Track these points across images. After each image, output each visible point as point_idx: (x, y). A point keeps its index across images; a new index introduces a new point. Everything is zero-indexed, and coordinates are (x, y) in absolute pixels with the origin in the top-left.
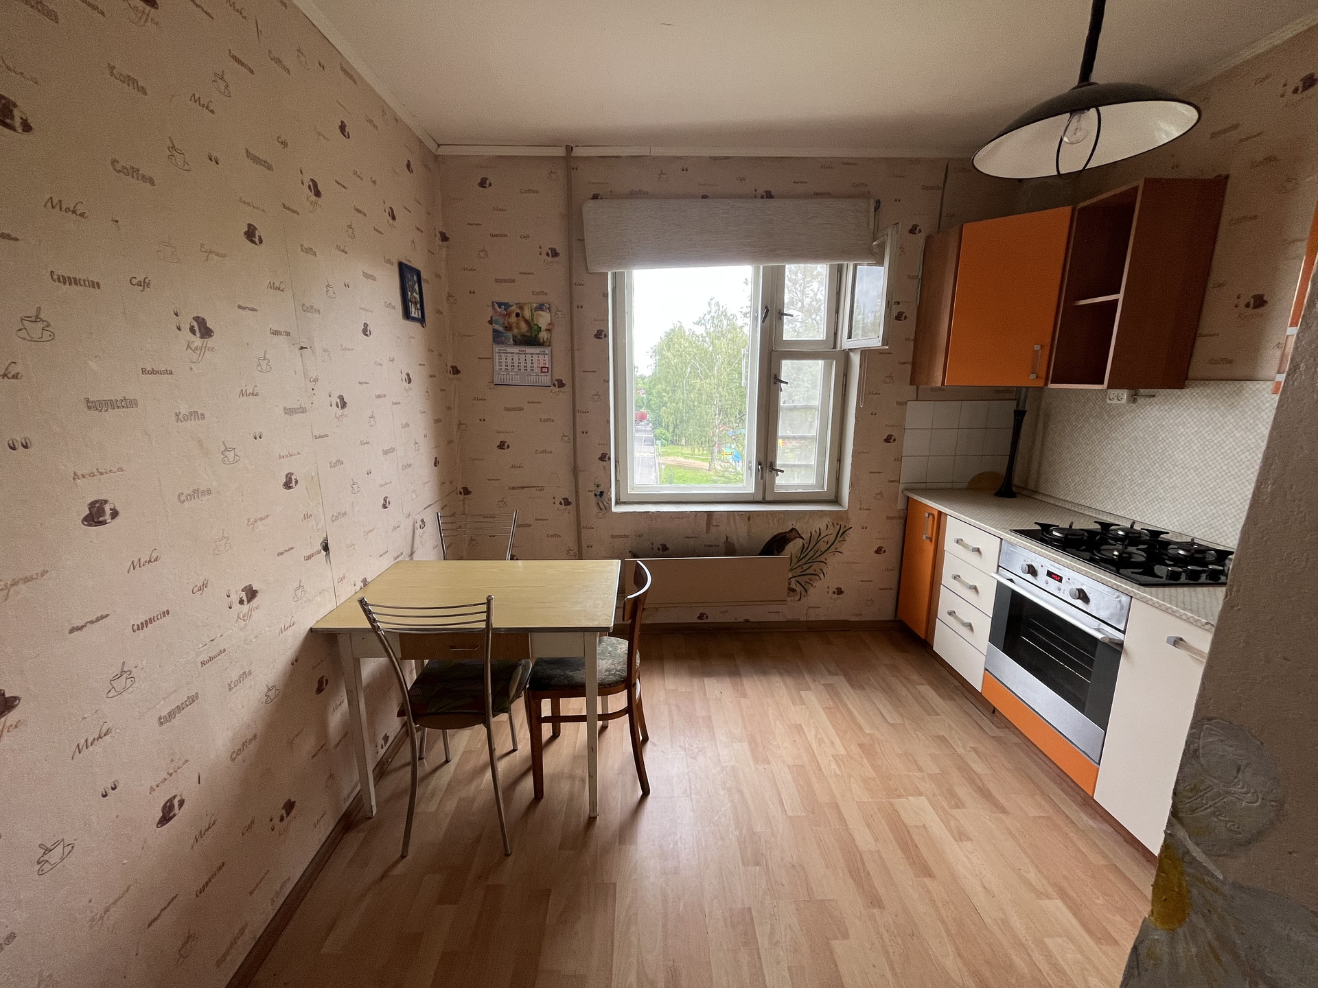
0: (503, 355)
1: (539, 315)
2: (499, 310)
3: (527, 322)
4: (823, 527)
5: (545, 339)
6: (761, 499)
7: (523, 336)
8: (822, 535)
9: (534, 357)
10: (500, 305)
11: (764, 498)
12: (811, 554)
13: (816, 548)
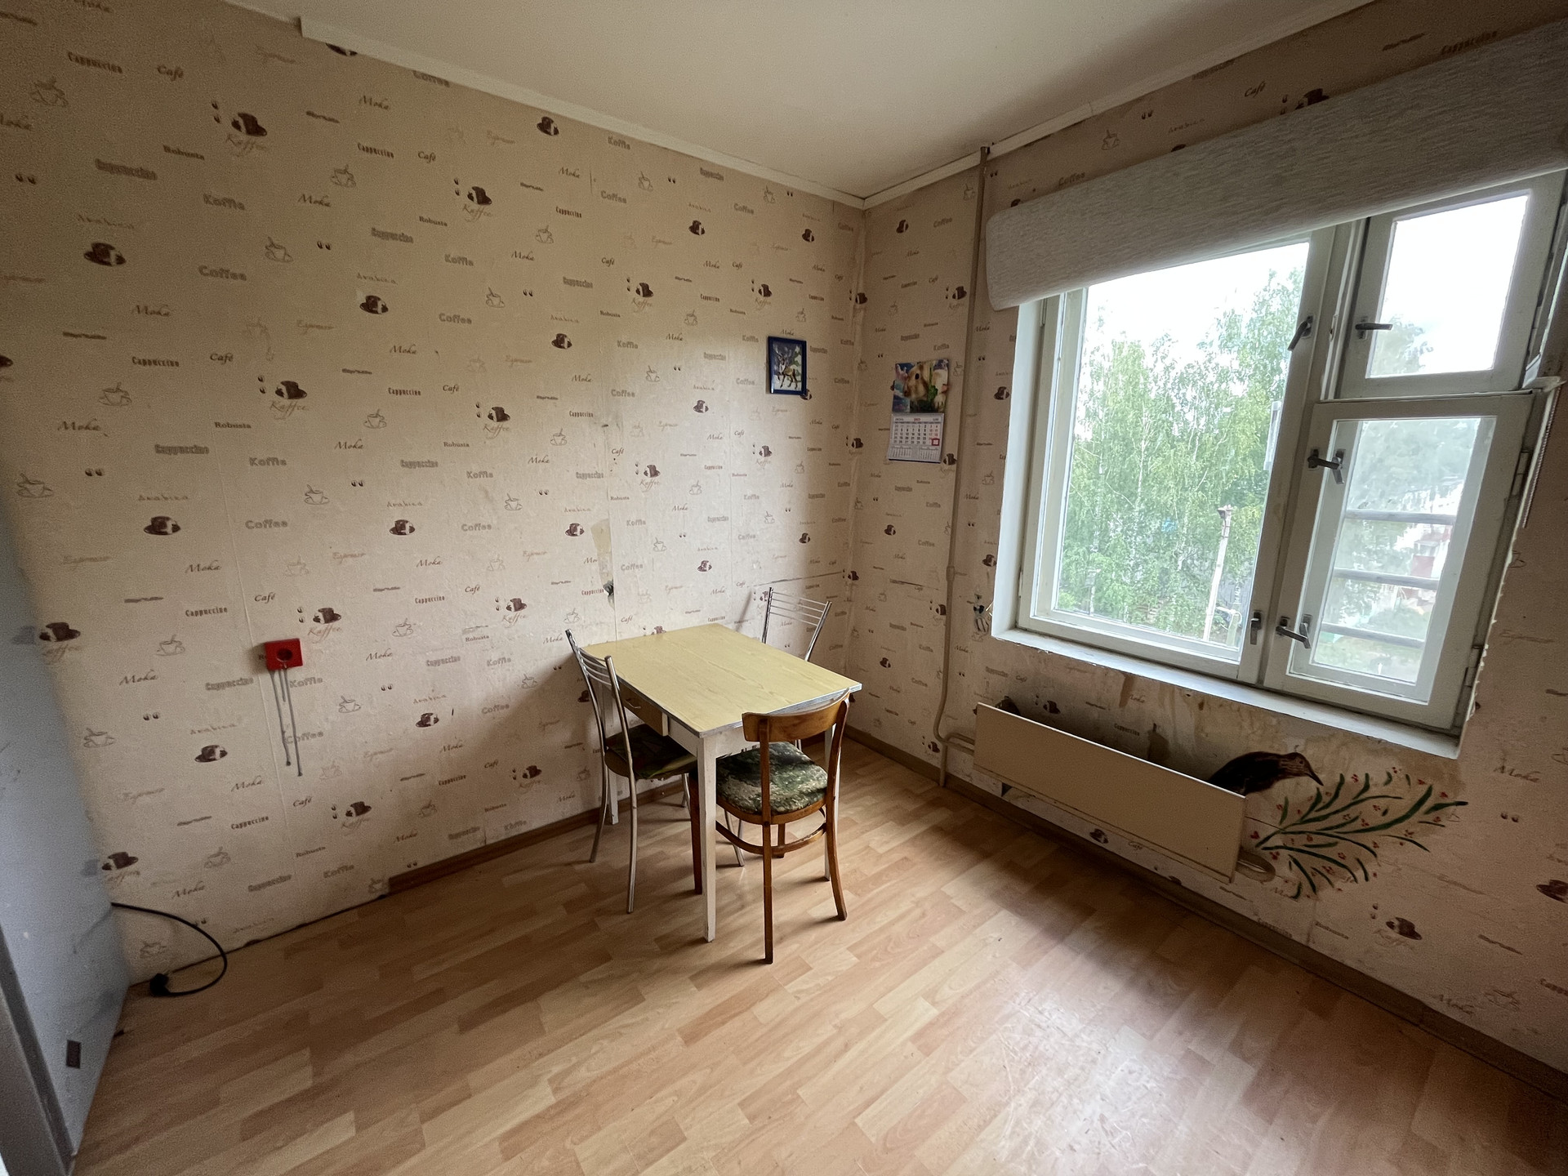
0: (900, 425)
1: (937, 374)
2: (901, 372)
3: (925, 384)
4: (1378, 778)
5: (940, 404)
6: (1253, 680)
7: (920, 401)
8: (1373, 791)
9: (928, 426)
10: (902, 366)
11: (1260, 680)
12: (1337, 819)
13: (1353, 812)
